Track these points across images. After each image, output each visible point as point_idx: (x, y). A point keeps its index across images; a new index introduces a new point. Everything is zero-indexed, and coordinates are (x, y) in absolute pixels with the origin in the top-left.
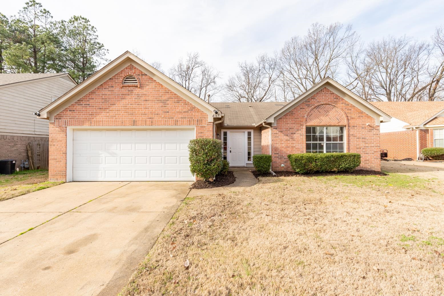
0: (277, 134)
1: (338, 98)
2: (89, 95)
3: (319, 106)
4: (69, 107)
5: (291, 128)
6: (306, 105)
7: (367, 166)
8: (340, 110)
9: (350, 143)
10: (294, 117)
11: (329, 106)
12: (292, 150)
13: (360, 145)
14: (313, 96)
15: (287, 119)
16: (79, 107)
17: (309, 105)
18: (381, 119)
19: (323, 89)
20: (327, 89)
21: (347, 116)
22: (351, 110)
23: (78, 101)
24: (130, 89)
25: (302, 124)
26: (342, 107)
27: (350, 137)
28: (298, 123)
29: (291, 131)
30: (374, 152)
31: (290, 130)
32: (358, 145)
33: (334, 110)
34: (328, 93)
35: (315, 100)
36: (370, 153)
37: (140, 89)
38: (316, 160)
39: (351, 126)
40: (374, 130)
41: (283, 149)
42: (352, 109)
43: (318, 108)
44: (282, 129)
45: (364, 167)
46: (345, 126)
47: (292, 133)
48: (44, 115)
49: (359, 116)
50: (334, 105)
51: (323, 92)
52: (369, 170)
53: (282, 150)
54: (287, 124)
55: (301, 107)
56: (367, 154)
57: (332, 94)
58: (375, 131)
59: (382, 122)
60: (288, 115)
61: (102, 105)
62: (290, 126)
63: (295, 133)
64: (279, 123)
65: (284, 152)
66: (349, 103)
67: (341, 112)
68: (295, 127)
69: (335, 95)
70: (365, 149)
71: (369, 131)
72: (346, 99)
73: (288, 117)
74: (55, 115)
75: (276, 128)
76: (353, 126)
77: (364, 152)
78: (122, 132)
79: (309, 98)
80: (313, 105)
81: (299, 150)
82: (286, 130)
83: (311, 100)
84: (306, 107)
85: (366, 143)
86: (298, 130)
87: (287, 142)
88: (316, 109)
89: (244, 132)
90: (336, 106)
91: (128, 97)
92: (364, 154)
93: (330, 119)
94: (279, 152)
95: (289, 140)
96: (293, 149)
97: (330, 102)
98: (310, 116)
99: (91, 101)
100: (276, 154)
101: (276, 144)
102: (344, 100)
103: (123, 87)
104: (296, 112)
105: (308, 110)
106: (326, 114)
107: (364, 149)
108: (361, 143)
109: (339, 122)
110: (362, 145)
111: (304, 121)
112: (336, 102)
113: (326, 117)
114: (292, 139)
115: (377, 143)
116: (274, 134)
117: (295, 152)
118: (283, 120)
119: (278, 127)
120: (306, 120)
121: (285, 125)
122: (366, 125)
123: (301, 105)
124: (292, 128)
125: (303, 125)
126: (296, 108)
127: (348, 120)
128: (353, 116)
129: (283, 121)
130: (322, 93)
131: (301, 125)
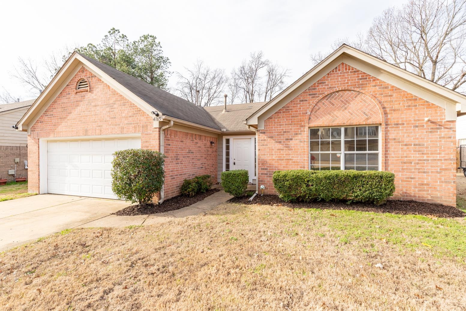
0: (265, 140)
1: (366, 78)
2: (53, 105)
3: (331, 94)
4: (40, 118)
5: (285, 132)
6: (309, 95)
7: (425, 196)
8: (370, 98)
9: (388, 154)
10: (290, 114)
11: (350, 93)
12: (287, 164)
13: (410, 157)
14: (321, 80)
15: (280, 118)
16: (46, 118)
17: (314, 94)
18: (458, 108)
19: (339, 66)
20: (346, 65)
21: (384, 108)
22: (391, 96)
23: (45, 111)
24: (83, 94)
25: (302, 124)
26: (374, 92)
27: (389, 142)
28: (298, 124)
29: (286, 136)
30: (440, 169)
31: (284, 135)
32: (406, 157)
33: (358, 98)
34: (347, 72)
35: (325, 85)
36: (432, 172)
37: (90, 93)
38: (308, 181)
39: (392, 125)
40: (441, 129)
41: (273, 162)
42: (394, 95)
43: (329, 97)
44: (273, 133)
45: (419, 197)
46: (381, 124)
47: (287, 139)
48: (20, 128)
49: (409, 106)
50: (358, 90)
51: (339, 70)
52: (430, 202)
53: (273, 164)
54: (280, 125)
55: (302, 99)
56: (424, 172)
57: (355, 72)
58: (444, 131)
59: (459, 114)
60: (280, 113)
61: (62, 114)
62: (284, 128)
63: (291, 139)
64: (268, 124)
65: (276, 167)
66: (388, 84)
67: (371, 101)
68: (291, 129)
69: (361, 74)
70: (421, 163)
71: (431, 132)
72: (382, 78)
73: (281, 115)
74: (31, 127)
75: (264, 133)
76: (395, 124)
77: (419, 169)
78: (82, 142)
79: (315, 84)
80: (321, 94)
81: (298, 165)
82: (278, 135)
83: (318, 86)
84: (308, 98)
85: (423, 154)
86: (297, 134)
87: (280, 152)
88: (327, 100)
89: (251, 138)
90: (361, 91)
91: (81, 103)
92: (419, 172)
93: (352, 114)
94: (268, 167)
95: (283, 150)
96: (288, 162)
97: (351, 85)
98: (316, 112)
99: (54, 111)
100: (263, 169)
101: (264, 155)
102: (378, 79)
103: (76, 92)
104: (294, 107)
105: (313, 102)
106: (344, 106)
107: (418, 163)
108: (412, 154)
109: (368, 119)
110: (414, 156)
111: (306, 120)
112: (362, 86)
113: (343, 111)
114: (286, 147)
115: (448, 154)
116: (262, 140)
117: (292, 167)
118: (274, 120)
119: (267, 130)
120: (310, 119)
121: (277, 127)
122: (424, 120)
123: (301, 95)
124: (288, 132)
125: (305, 126)
126: (294, 102)
127: (386, 114)
128: (396, 107)
129: (273, 122)
130: (338, 74)
131: (302, 126)
